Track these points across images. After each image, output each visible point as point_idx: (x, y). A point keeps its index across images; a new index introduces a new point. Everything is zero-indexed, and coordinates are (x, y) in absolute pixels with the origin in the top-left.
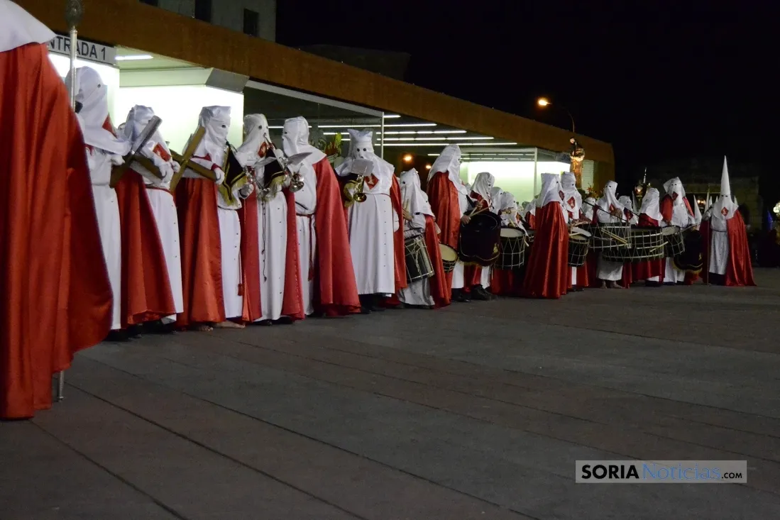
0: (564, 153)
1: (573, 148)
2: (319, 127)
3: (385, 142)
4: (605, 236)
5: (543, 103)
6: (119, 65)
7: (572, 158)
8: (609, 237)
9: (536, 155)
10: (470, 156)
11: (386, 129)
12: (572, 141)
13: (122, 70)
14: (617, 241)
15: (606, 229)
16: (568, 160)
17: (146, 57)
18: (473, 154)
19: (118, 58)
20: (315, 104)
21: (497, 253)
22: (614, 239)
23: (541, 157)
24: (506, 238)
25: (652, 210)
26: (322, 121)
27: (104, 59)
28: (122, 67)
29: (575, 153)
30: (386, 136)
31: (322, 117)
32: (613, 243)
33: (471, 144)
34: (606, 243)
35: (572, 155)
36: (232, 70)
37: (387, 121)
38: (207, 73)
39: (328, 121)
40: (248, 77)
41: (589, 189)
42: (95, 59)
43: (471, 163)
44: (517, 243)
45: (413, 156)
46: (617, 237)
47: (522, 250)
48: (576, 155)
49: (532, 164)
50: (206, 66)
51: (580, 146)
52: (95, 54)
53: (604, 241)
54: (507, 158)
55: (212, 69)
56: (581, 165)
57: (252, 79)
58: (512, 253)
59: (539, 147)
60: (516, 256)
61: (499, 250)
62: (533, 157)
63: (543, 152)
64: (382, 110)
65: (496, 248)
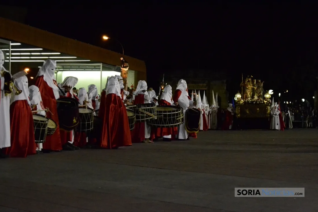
0: (117, 66)
1: (122, 63)
3: (12, 59)
4: (142, 113)
5: (105, 38)
7: (122, 68)
8: (144, 114)
9: (101, 67)
10: (63, 68)
11: (12, 52)
12: (122, 59)
14: (148, 115)
15: (142, 109)
16: (119, 70)
18: (65, 67)
21: (76, 123)
22: (147, 115)
23: (105, 69)
24: (82, 114)
25: (168, 97)
29: (123, 66)
30: (13, 56)
32: (147, 117)
33: (64, 61)
34: (143, 117)
35: (122, 67)
37: (13, 47)
41: (132, 86)
43: (64, 72)
44: (89, 116)
45: (30, 69)
46: (149, 114)
47: (92, 121)
48: (124, 67)
49: (99, 72)
51: (126, 62)
53: (141, 116)
54: (85, 69)
58: (86, 123)
59: (103, 63)
60: (89, 124)
61: (77, 121)
62: (100, 68)
63: (105, 65)
64: (10, 40)
65: (75, 119)
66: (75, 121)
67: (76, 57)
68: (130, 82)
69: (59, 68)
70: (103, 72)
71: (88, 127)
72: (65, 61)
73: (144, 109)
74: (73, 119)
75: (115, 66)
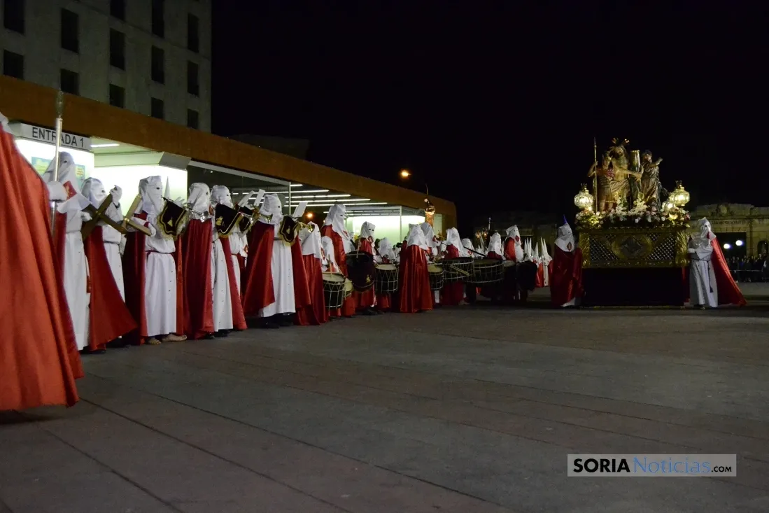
0: (420, 209)
1: (427, 205)
3: (292, 204)
4: (454, 270)
5: (405, 174)
6: (93, 150)
7: (426, 212)
8: (455, 271)
9: (401, 211)
10: (353, 213)
11: (293, 195)
12: (426, 200)
13: (96, 154)
15: (454, 265)
16: (422, 214)
17: (114, 145)
18: (356, 212)
19: (93, 146)
20: (240, 177)
22: (460, 272)
23: (404, 213)
26: (245, 189)
27: (83, 146)
28: (96, 152)
29: (428, 209)
30: (292, 200)
31: (245, 187)
32: (459, 275)
33: (354, 204)
34: (454, 275)
36: (178, 153)
37: (293, 189)
38: (160, 156)
40: (190, 158)
41: (439, 234)
42: (76, 146)
43: (354, 218)
45: (314, 214)
46: (462, 271)
48: (429, 211)
49: (399, 217)
50: (160, 151)
51: (431, 204)
52: (75, 143)
53: (452, 274)
54: (380, 214)
55: (162, 154)
56: (433, 216)
57: (193, 159)
58: (388, 282)
59: (403, 206)
61: (372, 279)
62: (399, 212)
63: (406, 209)
64: (289, 181)
66: (368, 279)
67: (369, 200)
68: (437, 229)
69: (348, 213)
70: (403, 217)
72: (356, 204)
73: (456, 266)
74: (366, 277)
75: (418, 209)
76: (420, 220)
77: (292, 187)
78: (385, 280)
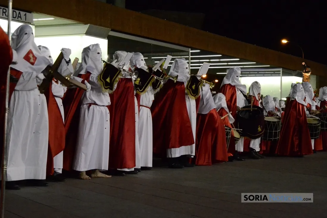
0: (298, 71)
1: (304, 67)
2: (152, 58)
3: (192, 66)
5: (284, 41)
6: (34, 23)
7: (303, 73)
9: (281, 72)
11: (192, 59)
12: (303, 63)
13: (36, 27)
16: (300, 75)
17: (50, 19)
19: (34, 20)
20: (149, 45)
21: (261, 132)
23: (285, 74)
26: (154, 54)
27: (26, 20)
28: (35, 25)
29: (305, 71)
30: (192, 63)
31: (154, 52)
33: (242, 67)
35: (303, 72)
36: (101, 25)
37: (193, 54)
38: (86, 27)
39: (157, 54)
40: (111, 29)
42: (21, 20)
43: (242, 78)
44: (276, 125)
47: (279, 129)
48: (306, 72)
49: (280, 77)
50: (86, 23)
51: (308, 67)
52: (20, 17)
54: (264, 74)
55: (89, 24)
58: (274, 131)
59: (283, 68)
60: (276, 133)
61: (262, 129)
62: (280, 74)
63: (285, 71)
64: (189, 47)
65: (260, 128)
66: (259, 129)
67: (255, 63)
70: (283, 77)
71: (275, 136)
72: (244, 67)
74: (258, 127)
75: (296, 70)
76: (299, 80)
77: (191, 53)
78: (271, 129)
